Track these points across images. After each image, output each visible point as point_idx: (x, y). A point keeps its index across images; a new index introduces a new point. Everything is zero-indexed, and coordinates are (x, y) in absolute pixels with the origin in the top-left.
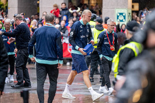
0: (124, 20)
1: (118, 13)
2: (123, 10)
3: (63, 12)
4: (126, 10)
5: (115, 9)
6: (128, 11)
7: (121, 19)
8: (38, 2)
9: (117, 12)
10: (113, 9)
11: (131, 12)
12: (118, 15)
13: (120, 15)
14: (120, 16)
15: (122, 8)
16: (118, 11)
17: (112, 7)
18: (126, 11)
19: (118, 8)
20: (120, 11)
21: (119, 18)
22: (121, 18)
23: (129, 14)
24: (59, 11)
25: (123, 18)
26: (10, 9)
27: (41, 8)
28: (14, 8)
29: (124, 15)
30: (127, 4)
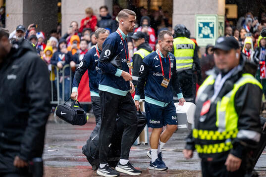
0: (211, 35)
1: (201, 23)
2: (209, 17)
3: (104, 23)
4: (215, 17)
5: (195, 15)
6: (218, 19)
7: (206, 34)
8: (59, 4)
9: (198, 21)
10: (192, 16)
11: (223, 21)
12: (201, 25)
13: (204, 26)
14: (203, 28)
15: (208, 14)
16: (200, 19)
17: (189, 12)
18: (215, 19)
19: (201, 14)
20: (205, 19)
21: (203, 31)
22: (206, 31)
23: (219, 25)
24: (96, 20)
25: (209, 31)
26: (10, 16)
27: (65, 14)
28: (16, 14)
29: (211, 25)
30: (217, 7)
